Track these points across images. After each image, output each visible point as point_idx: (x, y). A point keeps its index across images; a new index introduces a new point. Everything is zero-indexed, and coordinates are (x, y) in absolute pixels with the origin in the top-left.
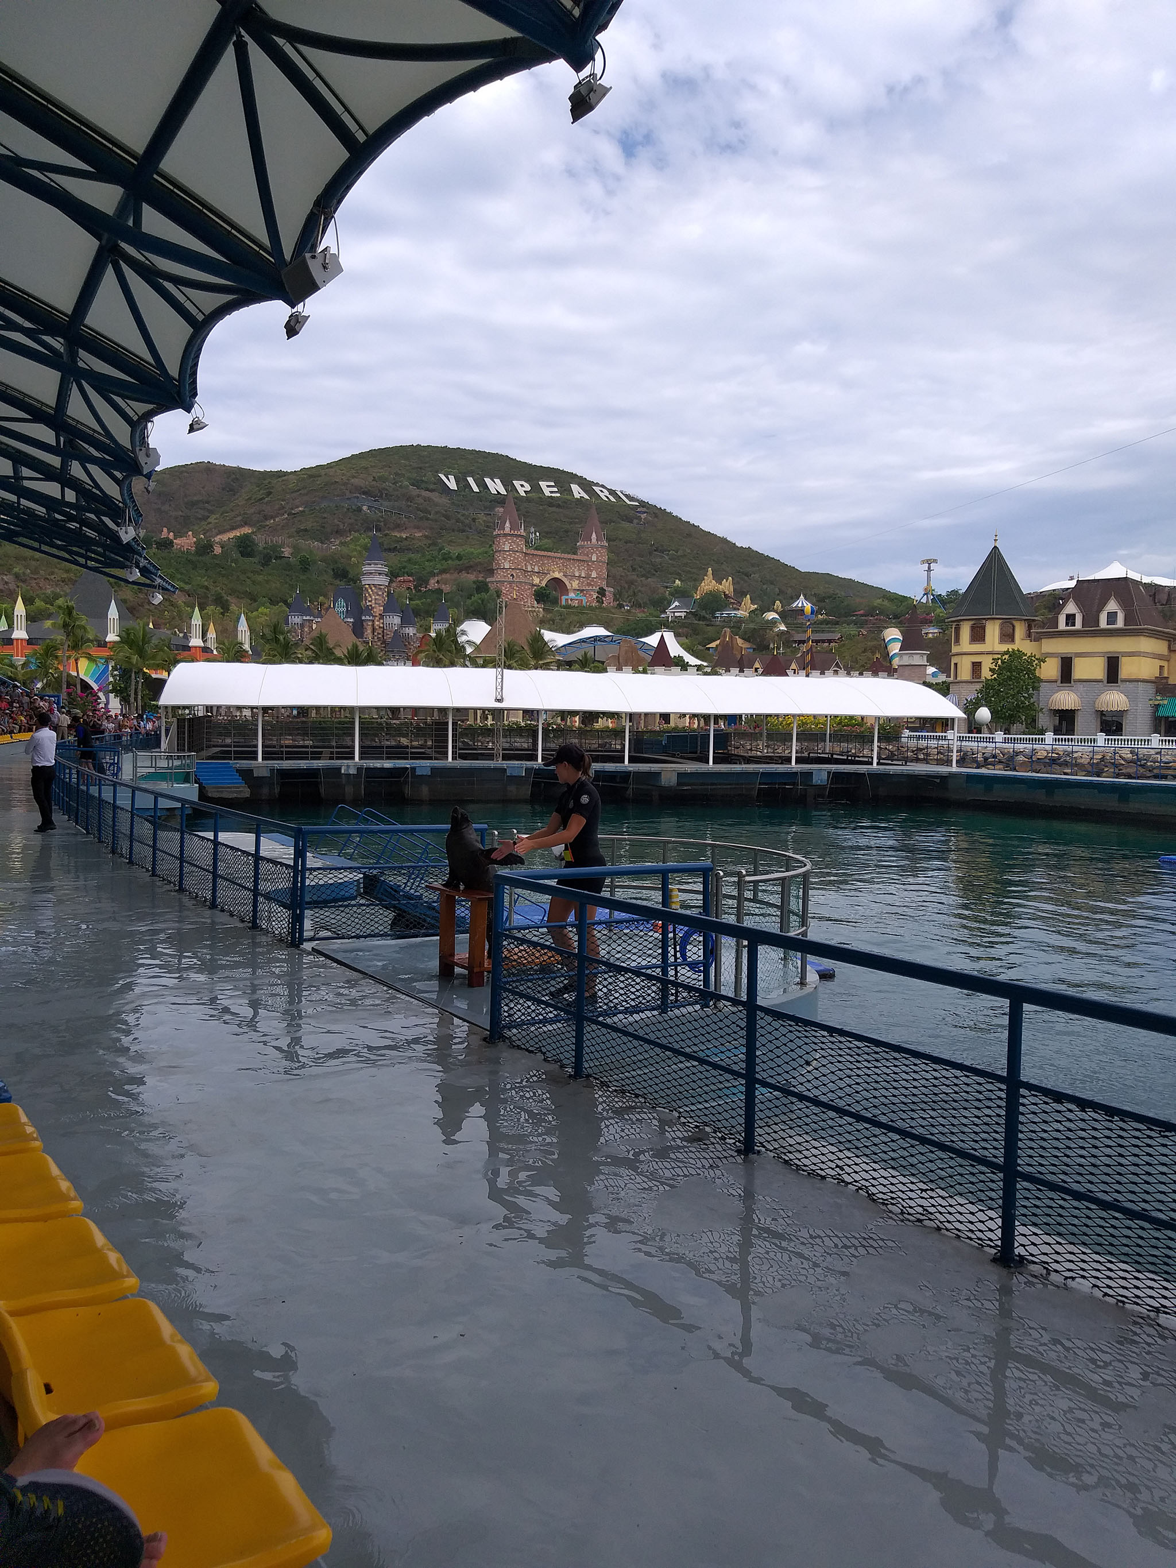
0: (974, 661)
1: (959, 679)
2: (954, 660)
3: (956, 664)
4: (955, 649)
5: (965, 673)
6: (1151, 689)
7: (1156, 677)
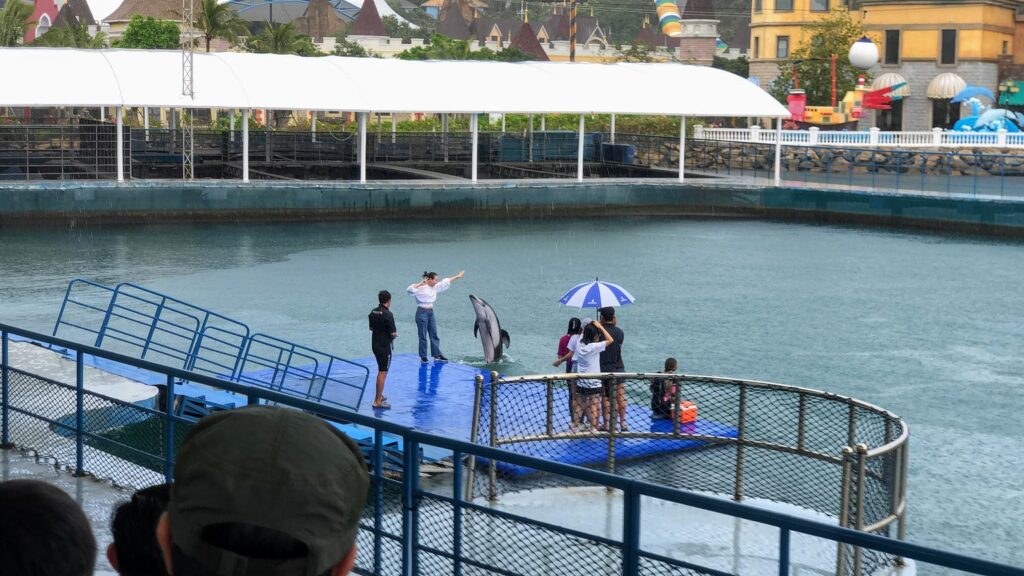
0: (779, 34)
1: (761, 57)
2: (755, 33)
3: (757, 39)
4: (756, 19)
5: (768, 50)
6: (993, 69)
7: (999, 56)
